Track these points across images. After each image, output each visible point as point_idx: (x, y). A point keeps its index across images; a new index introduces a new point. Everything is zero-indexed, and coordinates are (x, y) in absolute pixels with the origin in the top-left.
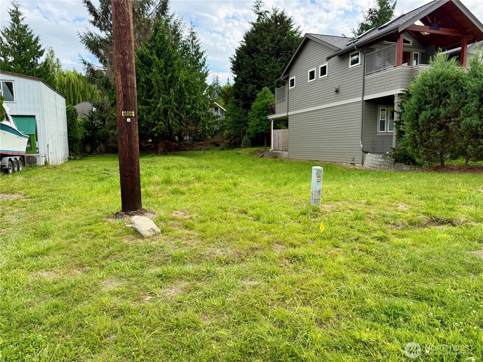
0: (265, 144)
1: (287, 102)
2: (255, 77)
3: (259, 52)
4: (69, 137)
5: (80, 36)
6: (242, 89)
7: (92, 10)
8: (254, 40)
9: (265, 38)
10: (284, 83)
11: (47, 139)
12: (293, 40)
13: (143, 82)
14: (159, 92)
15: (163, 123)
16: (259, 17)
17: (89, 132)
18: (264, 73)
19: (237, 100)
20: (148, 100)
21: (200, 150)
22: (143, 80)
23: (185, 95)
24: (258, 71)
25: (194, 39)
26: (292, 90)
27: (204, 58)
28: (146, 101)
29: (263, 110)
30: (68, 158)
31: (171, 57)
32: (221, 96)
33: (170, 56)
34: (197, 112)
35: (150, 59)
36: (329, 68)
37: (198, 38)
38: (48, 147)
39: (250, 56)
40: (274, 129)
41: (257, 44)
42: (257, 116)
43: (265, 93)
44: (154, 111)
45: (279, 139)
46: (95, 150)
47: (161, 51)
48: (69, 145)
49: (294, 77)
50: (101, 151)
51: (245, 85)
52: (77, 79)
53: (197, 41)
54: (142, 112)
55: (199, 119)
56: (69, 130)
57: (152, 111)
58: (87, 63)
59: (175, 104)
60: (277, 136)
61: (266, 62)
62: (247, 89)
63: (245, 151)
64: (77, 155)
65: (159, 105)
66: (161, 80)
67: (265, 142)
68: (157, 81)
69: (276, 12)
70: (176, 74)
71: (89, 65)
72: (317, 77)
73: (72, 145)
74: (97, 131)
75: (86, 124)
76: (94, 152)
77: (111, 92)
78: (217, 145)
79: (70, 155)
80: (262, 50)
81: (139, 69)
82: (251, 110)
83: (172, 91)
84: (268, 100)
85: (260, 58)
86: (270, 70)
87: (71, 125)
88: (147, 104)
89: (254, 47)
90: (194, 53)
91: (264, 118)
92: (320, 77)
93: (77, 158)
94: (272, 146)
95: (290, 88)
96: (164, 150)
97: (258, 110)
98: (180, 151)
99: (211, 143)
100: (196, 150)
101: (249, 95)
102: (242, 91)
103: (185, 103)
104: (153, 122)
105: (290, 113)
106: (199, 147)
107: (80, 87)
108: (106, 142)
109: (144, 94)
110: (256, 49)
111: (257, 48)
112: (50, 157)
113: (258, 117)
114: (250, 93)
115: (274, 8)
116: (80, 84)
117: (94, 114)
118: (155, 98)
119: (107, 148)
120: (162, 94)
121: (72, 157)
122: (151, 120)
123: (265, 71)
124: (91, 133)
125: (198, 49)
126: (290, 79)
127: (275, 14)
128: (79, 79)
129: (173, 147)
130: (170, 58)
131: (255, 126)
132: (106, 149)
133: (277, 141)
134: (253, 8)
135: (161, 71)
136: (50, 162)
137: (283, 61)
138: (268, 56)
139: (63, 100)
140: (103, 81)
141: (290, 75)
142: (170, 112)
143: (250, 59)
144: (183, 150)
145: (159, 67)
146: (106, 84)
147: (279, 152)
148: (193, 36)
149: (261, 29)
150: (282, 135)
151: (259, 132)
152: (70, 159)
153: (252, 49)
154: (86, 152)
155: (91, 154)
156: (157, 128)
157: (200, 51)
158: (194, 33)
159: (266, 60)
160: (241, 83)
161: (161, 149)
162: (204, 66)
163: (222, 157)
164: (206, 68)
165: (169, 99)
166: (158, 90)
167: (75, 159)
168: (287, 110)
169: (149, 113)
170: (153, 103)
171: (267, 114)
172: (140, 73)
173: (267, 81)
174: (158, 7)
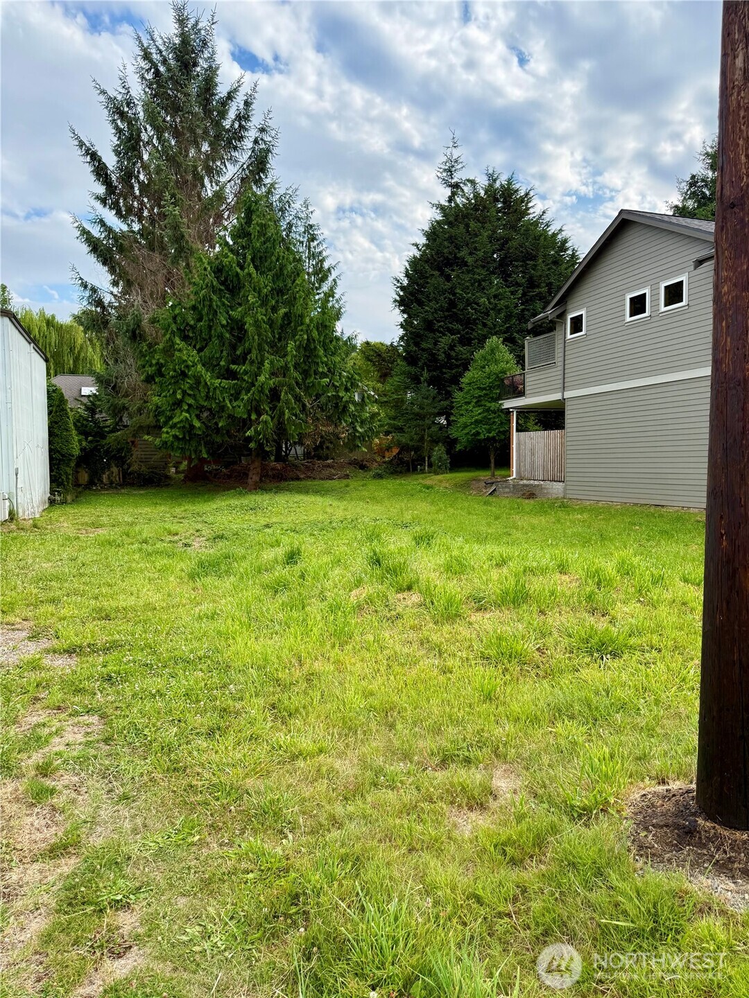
0: (492, 465)
1: (561, 368)
2: (455, 318)
3: (466, 264)
4: (51, 451)
5: (76, 224)
6: (424, 345)
7: (100, 171)
8: (451, 239)
9: (476, 235)
10: (548, 328)
11: (15, 457)
12: (537, 238)
13: (223, 326)
14: (260, 349)
15: (269, 418)
16: (454, 194)
17: (86, 439)
18: (475, 309)
19: (413, 370)
20: (233, 367)
21: (330, 478)
22: (224, 322)
23: (317, 356)
24: (461, 306)
25: (313, 239)
26: (574, 341)
27: (334, 280)
28: (228, 370)
29: (490, 387)
30: (49, 499)
31: (285, 272)
32: (371, 361)
33: (281, 269)
34: (340, 394)
35: (237, 274)
36: (692, 286)
37: (321, 238)
38: (17, 475)
39: (442, 273)
40: (518, 430)
41: (458, 249)
42: (476, 403)
43: (492, 351)
44: (248, 391)
45: (533, 454)
46: (99, 480)
47: (261, 258)
48: (51, 470)
49: (583, 312)
50: (111, 483)
51: (431, 335)
52: (45, 328)
53: (318, 244)
54: (222, 393)
55: (345, 408)
56: (51, 434)
57: (244, 392)
58: (89, 286)
59: (296, 374)
60: (529, 446)
61: (480, 285)
62: (435, 344)
63: (441, 481)
64: (67, 491)
65: (262, 378)
66: (264, 322)
67: (493, 461)
68: (257, 324)
69: (495, 181)
70: (298, 309)
71: (94, 290)
72: (655, 308)
73: (58, 469)
74: (104, 437)
75: (78, 421)
76: (96, 485)
77: (145, 348)
78: (361, 466)
79: (52, 492)
80: (470, 260)
81: (215, 298)
82: (461, 389)
83: (291, 346)
84: (503, 365)
85: (467, 277)
86: (490, 303)
87: (56, 423)
88: (231, 375)
89: (450, 253)
90: (311, 270)
91: (493, 405)
92: (663, 309)
93: (69, 498)
94: (514, 469)
95: (569, 336)
96: (261, 479)
97: (479, 388)
98: (286, 480)
99: (350, 464)
100: (322, 479)
101: (442, 357)
102: (423, 350)
103: (316, 373)
104: (245, 416)
105: (568, 394)
106: (326, 472)
107: (50, 345)
108: (124, 463)
109: (225, 353)
110: (456, 258)
111: (458, 255)
112: (19, 501)
113: (478, 404)
114: (445, 353)
115: (491, 172)
116: (51, 338)
117: (99, 400)
118: (252, 362)
119: (125, 474)
120: (266, 355)
121: (58, 498)
122: (241, 412)
123: (477, 304)
124: (91, 442)
125: (322, 261)
126: (570, 316)
127: (491, 186)
128: (48, 328)
129: (270, 473)
130: (282, 274)
131: (472, 423)
132: (124, 477)
133: (528, 459)
134: (439, 175)
135: (264, 303)
136: (21, 514)
137: (517, 283)
138: (484, 272)
139: (43, 365)
140: (128, 325)
141: (570, 306)
142: (286, 393)
143: (441, 280)
144: (293, 479)
145: (259, 293)
146: (134, 332)
147: (536, 483)
148: (309, 233)
149: (466, 216)
150: (542, 445)
151: (482, 437)
152: (52, 502)
153: (447, 258)
154: (79, 485)
155: (90, 489)
156: (256, 430)
157: (326, 265)
158: (311, 226)
159: (479, 282)
160: (422, 332)
161: (254, 477)
162: (333, 297)
163: (395, 494)
164: (337, 301)
165: (282, 363)
166: (259, 345)
167: (64, 502)
168: (561, 386)
169: (236, 396)
170: (246, 373)
171: (500, 398)
172: (217, 306)
173: (485, 325)
174: (245, 166)
